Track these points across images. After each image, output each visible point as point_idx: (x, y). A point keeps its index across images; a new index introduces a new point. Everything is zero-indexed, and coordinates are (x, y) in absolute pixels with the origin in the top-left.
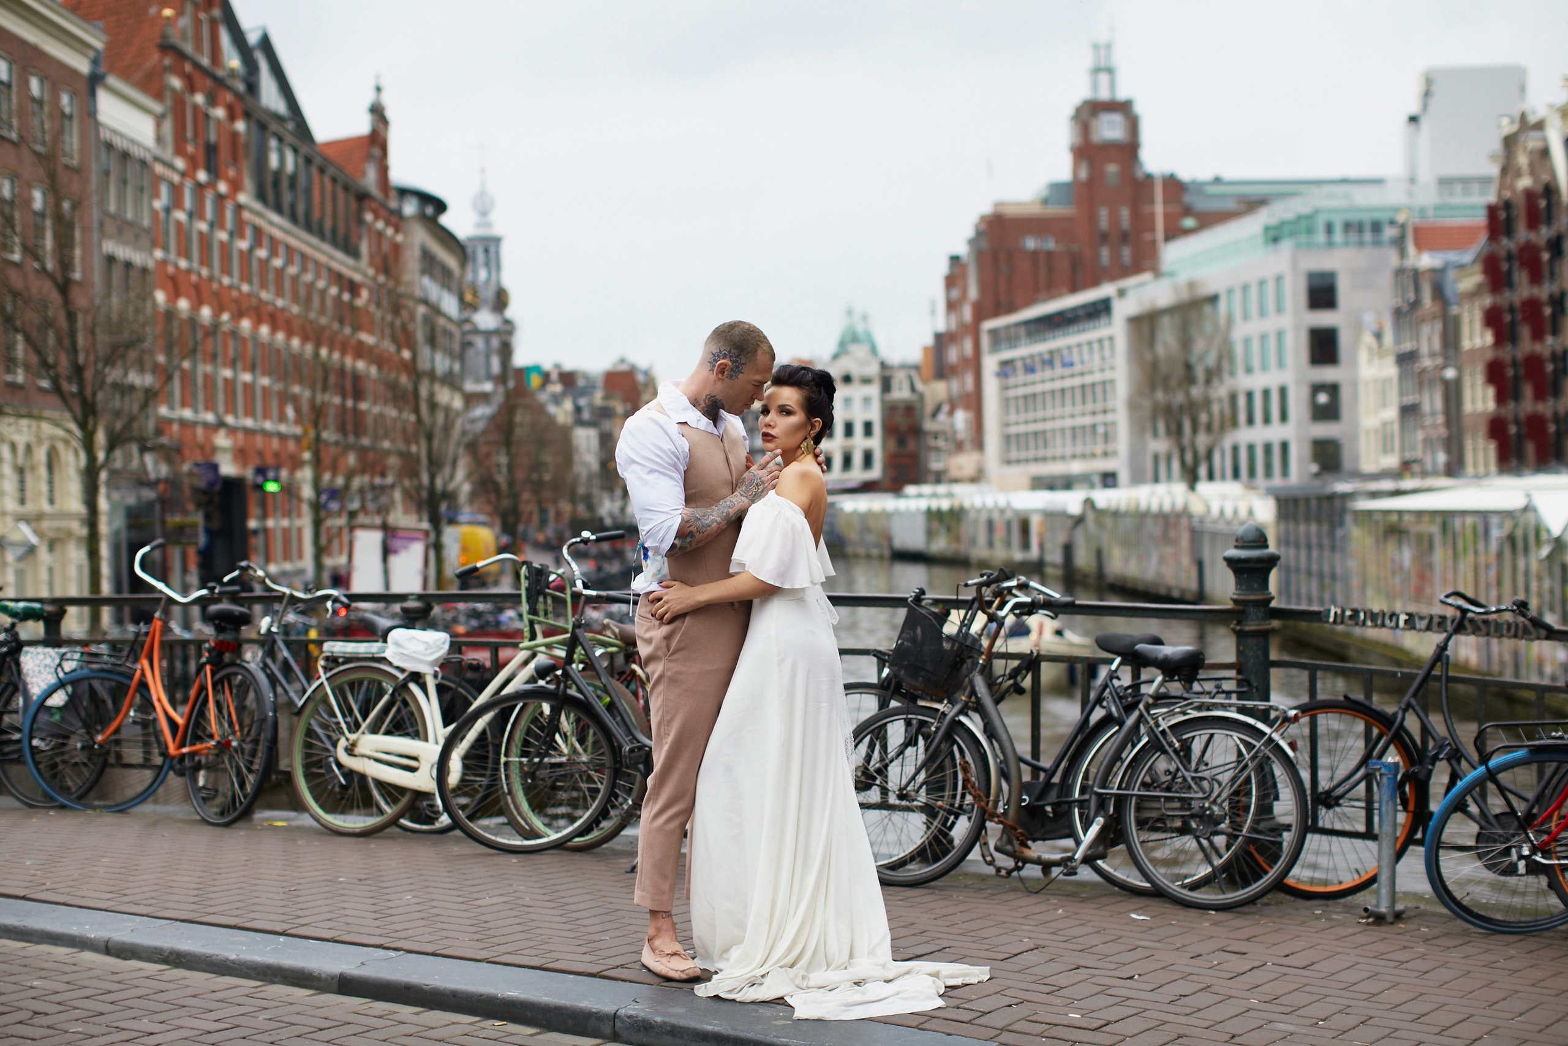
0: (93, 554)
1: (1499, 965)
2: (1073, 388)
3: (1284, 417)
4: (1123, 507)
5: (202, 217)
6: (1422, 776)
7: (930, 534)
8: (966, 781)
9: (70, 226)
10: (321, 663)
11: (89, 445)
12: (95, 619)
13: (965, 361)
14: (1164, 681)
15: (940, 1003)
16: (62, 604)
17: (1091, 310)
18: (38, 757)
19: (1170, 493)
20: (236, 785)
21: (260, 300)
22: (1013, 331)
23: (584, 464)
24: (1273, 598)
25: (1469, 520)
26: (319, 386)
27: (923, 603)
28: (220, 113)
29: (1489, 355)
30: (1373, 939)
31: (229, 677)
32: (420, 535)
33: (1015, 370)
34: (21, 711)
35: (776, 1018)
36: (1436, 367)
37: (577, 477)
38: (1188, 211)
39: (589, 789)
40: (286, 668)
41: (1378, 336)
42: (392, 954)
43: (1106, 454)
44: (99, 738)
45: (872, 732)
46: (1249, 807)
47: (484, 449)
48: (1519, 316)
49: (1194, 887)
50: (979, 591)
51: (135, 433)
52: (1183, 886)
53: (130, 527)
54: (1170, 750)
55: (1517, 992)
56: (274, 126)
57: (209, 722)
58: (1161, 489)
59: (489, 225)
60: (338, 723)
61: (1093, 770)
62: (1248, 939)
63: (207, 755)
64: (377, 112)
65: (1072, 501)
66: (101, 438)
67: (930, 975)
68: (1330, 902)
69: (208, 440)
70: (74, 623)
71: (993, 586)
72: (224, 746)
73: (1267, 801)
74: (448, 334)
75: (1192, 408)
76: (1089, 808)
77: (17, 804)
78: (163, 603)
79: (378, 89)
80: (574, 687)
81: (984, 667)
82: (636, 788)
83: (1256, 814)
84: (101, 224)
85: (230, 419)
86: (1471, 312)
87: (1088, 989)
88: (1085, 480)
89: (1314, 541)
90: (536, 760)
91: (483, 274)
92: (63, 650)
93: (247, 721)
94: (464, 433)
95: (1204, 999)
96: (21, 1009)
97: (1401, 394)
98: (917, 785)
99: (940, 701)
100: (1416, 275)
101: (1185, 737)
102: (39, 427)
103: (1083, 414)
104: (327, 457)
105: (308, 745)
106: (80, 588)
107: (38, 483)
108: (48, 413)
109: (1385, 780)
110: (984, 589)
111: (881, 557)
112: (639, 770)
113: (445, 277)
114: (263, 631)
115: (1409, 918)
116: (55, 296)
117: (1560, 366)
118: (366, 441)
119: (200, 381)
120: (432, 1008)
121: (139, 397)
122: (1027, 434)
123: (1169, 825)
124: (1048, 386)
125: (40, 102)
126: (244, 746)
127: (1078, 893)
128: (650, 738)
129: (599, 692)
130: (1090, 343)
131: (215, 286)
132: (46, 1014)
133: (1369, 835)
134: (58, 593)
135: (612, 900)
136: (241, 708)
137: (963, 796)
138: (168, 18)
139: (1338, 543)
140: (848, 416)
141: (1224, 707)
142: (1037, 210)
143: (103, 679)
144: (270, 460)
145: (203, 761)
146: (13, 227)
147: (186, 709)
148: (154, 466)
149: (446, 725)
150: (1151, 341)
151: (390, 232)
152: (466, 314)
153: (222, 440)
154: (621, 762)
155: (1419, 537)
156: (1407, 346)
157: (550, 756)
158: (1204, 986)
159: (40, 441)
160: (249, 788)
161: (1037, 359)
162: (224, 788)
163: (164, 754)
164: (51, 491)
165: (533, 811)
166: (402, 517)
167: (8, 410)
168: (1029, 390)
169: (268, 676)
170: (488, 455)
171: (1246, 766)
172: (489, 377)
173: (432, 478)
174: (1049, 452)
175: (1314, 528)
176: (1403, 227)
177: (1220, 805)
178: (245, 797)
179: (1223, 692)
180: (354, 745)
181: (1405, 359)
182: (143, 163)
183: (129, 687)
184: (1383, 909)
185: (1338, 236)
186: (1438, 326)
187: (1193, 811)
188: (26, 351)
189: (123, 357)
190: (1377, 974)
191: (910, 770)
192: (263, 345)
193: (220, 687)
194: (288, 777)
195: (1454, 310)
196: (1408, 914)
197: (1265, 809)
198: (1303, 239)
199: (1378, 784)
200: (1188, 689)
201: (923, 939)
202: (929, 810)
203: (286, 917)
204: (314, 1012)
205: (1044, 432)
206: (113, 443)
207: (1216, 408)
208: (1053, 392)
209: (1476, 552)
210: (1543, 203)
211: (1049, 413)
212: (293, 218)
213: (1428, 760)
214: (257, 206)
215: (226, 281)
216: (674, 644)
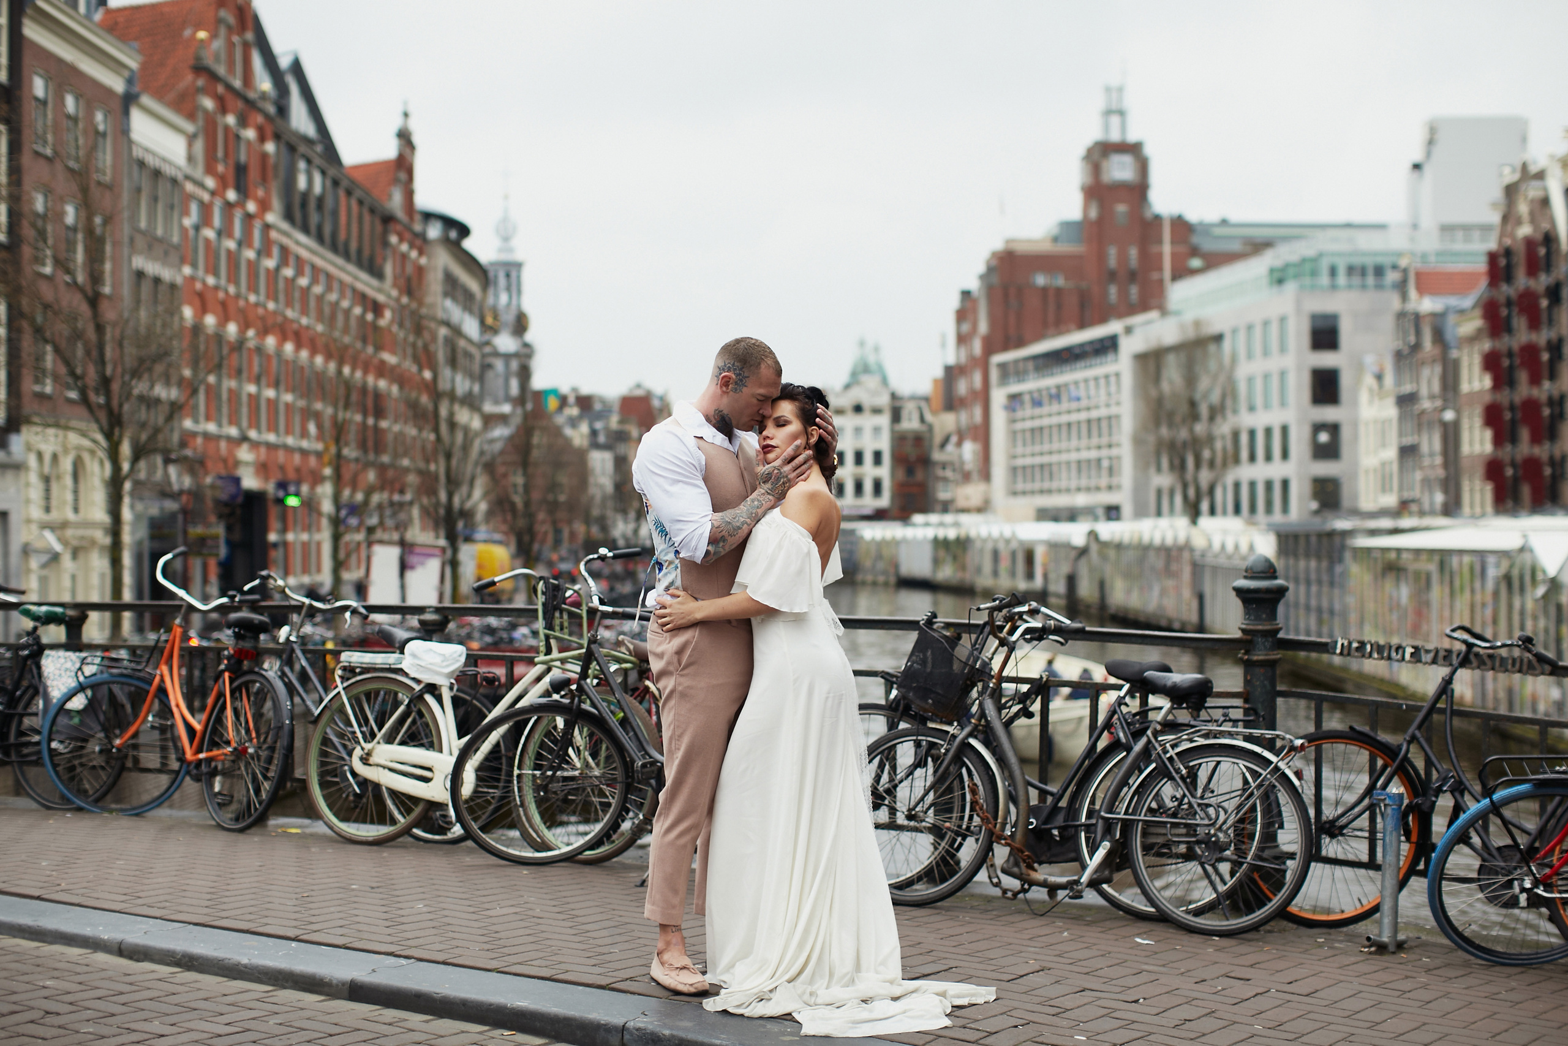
0: (116, 563)
1: (1500, 996)
2: (1079, 423)
3: (1285, 455)
4: (1126, 539)
5: (230, 235)
6: (1425, 808)
7: (936, 562)
8: (974, 803)
9: (101, 241)
10: (339, 672)
11: (114, 455)
12: (116, 625)
13: (973, 393)
14: (1172, 708)
15: (947, 1022)
16: (84, 609)
17: (1098, 346)
18: (57, 759)
19: (1172, 526)
20: (252, 791)
21: (285, 318)
22: (1021, 365)
23: (598, 485)
24: (1281, 629)
25: (1467, 559)
26: (341, 404)
27: (935, 626)
28: (250, 134)
29: (1488, 398)
30: (1377, 968)
31: (247, 685)
32: (437, 552)
33: (1022, 403)
34: (40, 714)
35: (784, 1034)
36: (1435, 409)
37: (592, 498)
38: (1195, 252)
39: (601, 803)
40: (304, 677)
41: (1379, 377)
42: (403, 961)
43: (1110, 488)
44: (118, 742)
45: (882, 752)
46: (1254, 835)
47: (501, 470)
48: (1517, 361)
49: (1198, 912)
50: (991, 615)
51: (160, 445)
52: (1188, 912)
53: (153, 537)
54: (1177, 777)
55: (1519, 1024)
56: (302, 149)
57: (226, 729)
58: (1164, 523)
59: (510, 250)
60: (354, 733)
61: (1100, 795)
62: (1251, 966)
63: (223, 761)
64: (405, 137)
65: (1076, 533)
66: (126, 449)
67: (937, 994)
68: (1332, 931)
69: (231, 453)
70: (95, 629)
71: (1005, 611)
72: (240, 753)
73: (1271, 829)
74: (468, 355)
75: (1196, 444)
76: (1095, 832)
77: (34, 805)
78: (183, 610)
79: (406, 115)
80: (588, 701)
81: (994, 690)
82: (647, 803)
83: (1260, 841)
84: (132, 240)
85: (253, 434)
86: (1470, 356)
87: (1093, 1011)
88: (1089, 512)
89: (1313, 576)
90: (549, 773)
91: (504, 298)
92: (83, 655)
93: (263, 730)
94: (482, 453)
95: (1208, 1024)
96: (33, 1008)
97: (1401, 434)
98: (926, 806)
99: (950, 724)
100: (1418, 318)
101: (1191, 764)
102: (65, 437)
103: (1089, 448)
104: (347, 473)
105: (324, 754)
106: (102, 594)
107: (63, 492)
108: (74, 423)
109: (1389, 810)
110: (995, 613)
111: (886, 584)
112: (650, 785)
113: (467, 300)
114: (282, 640)
115: (1411, 948)
116: (84, 308)
117: (1557, 410)
118: (385, 459)
119: (225, 396)
120: (441, 1017)
121: (164, 410)
122: (1033, 467)
123: (1174, 851)
124: (1055, 420)
125: (74, 119)
126: (261, 753)
127: (1082, 917)
128: (662, 754)
129: (612, 707)
130: (1096, 379)
131: (242, 303)
132: (58, 1014)
133: (1372, 864)
134: (81, 598)
135: (621, 913)
136: (258, 716)
137: (971, 818)
138: (202, 41)
139: (1337, 579)
140: (859, 445)
141: (1231, 735)
142: (1047, 247)
143: (123, 684)
144: (291, 475)
145: (220, 767)
146: (45, 241)
147: (204, 717)
148: (178, 478)
149: (460, 737)
150: (1157, 378)
151: (414, 254)
152: (487, 337)
153: (245, 454)
154: (633, 777)
155: (1417, 574)
156: (1407, 388)
157: (563, 769)
158: (1209, 1011)
159: (66, 451)
160: (264, 795)
161: (1044, 393)
162: (240, 794)
163: (181, 759)
164: (76, 500)
165: (545, 823)
166: (419, 534)
167: (36, 419)
168: (1037, 423)
169: (286, 684)
170: (505, 475)
171: (1252, 794)
172: (508, 399)
173: (450, 496)
174: (1055, 485)
175: (1313, 564)
176: (1405, 271)
177: (1226, 832)
178: (260, 804)
179: (1230, 720)
180: (369, 754)
181: (1405, 401)
182: (174, 181)
183: (148, 692)
184: (1385, 939)
185: (1342, 279)
186: (1438, 369)
187: (1199, 837)
188: (54, 361)
189: (150, 370)
190: (1380, 1003)
191: (919, 792)
192: (287, 362)
193: (237, 694)
194: (304, 784)
195: (1454, 354)
196: (1410, 944)
197: (1270, 837)
198: (1307, 281)
199: (1382, 815)
200: (1196, 717)
201: (931, 959)
202: (937, 831)
203: (299, 923)
204: (327, 1018)
205: (1050, 465)
206: (138, 454)
207: (1218, 445)
208: (1059, 426)
209: (1473, 591)
210: (1542, 251)
211: (1055, 446)
212: (320, 239)
213: (1432, 792)
214: (285, 226)
215: (252, 298)
216: (685, 659)
